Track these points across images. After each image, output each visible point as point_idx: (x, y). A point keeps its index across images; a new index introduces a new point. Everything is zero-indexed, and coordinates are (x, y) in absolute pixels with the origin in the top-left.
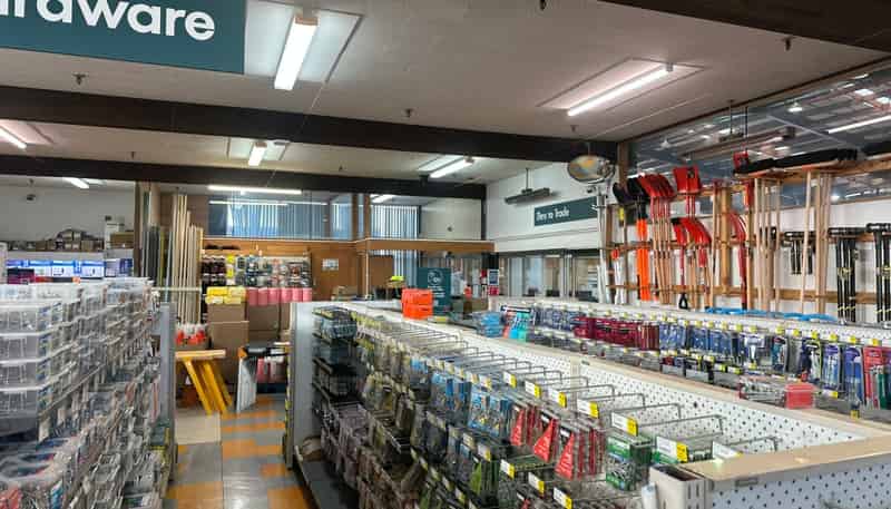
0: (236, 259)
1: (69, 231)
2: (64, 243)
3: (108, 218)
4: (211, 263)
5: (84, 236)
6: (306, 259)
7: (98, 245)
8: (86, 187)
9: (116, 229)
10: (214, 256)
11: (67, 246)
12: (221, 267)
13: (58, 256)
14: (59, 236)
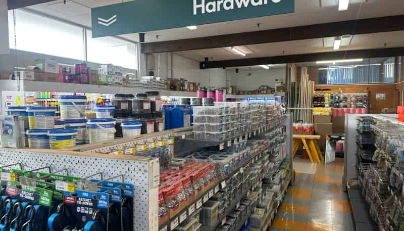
0: (330, 95)
1: (262, 86)
2: (261, 91)
3: (277, 80)
4: (318, 97)
5: (268, 88)
6: (366, 94)
7: (272, 91)
8: (268, 68)
9: (279, 84)
10: (319, 94)
11: (262, 92)
12: (322, 99)
13: (259, 96)
14: (259, 88)
